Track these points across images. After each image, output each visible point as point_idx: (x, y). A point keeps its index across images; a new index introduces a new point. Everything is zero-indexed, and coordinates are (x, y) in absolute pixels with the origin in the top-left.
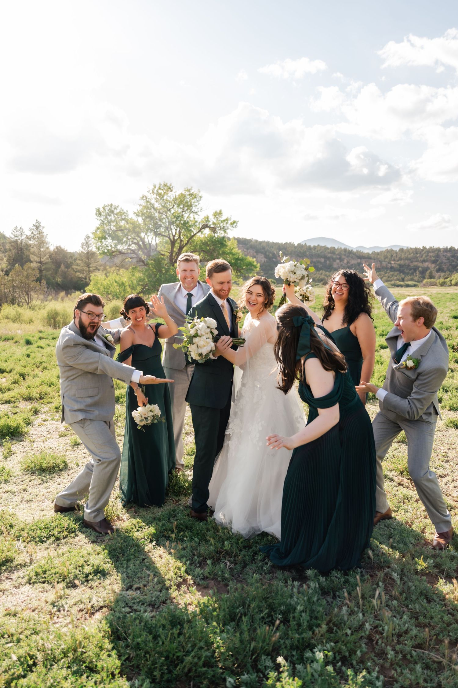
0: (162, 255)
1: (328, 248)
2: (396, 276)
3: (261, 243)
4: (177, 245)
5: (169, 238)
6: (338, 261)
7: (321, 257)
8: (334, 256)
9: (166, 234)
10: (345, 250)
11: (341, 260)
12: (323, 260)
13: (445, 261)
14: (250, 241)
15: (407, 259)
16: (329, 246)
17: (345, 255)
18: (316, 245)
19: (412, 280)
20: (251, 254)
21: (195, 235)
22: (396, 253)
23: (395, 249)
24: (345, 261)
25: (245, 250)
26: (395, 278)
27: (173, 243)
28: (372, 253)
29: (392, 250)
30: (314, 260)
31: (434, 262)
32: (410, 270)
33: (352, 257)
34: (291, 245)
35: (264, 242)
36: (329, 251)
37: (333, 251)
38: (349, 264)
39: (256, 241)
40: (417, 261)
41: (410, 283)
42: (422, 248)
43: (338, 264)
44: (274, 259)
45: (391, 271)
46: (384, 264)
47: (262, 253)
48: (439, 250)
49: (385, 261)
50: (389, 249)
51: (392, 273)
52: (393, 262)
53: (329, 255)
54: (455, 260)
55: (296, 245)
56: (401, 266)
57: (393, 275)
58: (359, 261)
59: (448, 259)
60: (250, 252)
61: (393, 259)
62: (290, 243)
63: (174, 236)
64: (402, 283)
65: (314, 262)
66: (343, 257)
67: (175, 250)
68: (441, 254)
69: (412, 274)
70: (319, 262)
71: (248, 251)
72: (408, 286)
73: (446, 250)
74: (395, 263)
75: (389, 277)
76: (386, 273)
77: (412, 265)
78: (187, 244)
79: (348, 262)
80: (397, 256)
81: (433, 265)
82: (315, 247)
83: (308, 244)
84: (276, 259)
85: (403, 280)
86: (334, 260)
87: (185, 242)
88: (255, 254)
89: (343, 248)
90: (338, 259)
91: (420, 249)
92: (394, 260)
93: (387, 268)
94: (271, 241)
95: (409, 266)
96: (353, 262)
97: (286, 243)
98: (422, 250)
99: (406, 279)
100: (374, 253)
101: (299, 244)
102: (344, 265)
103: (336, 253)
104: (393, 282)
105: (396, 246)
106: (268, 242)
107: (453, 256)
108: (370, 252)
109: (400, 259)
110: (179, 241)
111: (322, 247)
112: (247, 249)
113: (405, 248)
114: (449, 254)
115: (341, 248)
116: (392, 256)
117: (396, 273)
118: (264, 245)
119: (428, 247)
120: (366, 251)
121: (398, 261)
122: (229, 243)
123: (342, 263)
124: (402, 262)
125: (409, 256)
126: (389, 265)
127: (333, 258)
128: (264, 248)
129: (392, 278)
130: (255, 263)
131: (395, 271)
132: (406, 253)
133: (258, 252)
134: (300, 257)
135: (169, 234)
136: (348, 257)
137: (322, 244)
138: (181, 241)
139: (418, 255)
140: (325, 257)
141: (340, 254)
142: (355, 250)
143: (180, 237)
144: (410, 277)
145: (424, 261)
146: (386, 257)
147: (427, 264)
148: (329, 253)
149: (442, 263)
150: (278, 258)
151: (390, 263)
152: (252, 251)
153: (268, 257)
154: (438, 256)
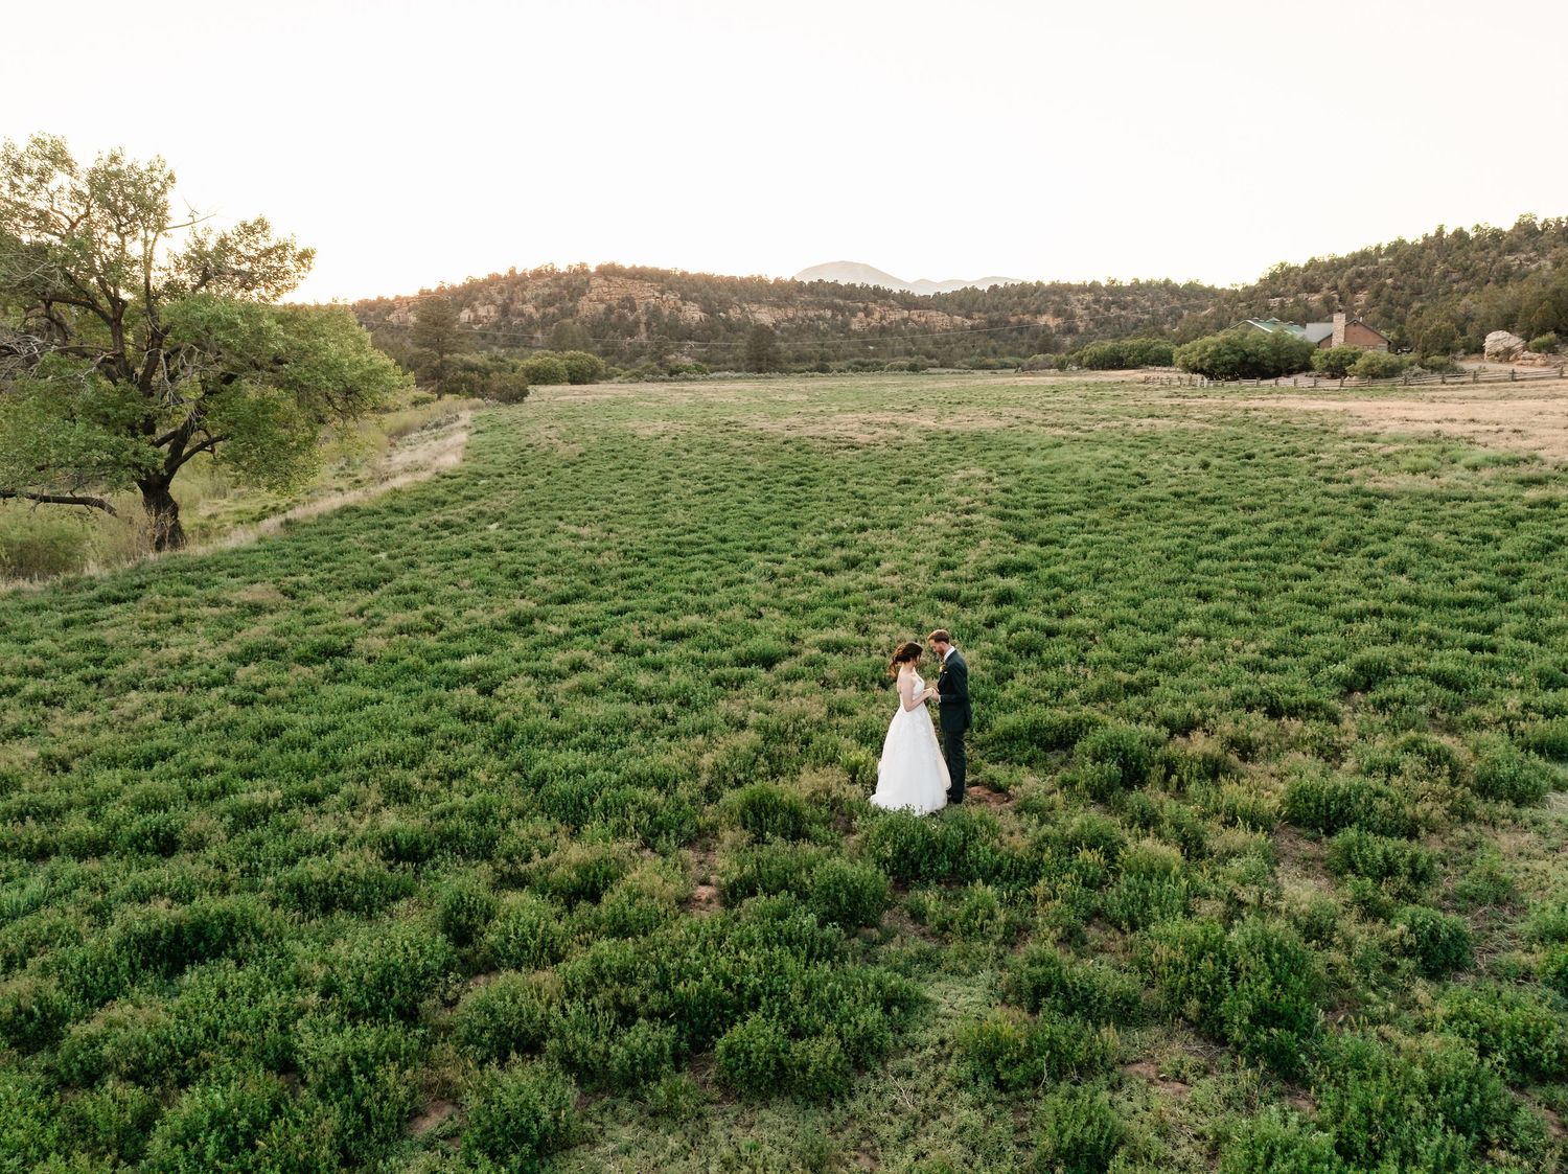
1: (840, 287)
2: (981, 346)
3: (693, 278)
6: (861, 315)
7: (828, 307)
8: (853, 306)
10: (876, 290)
11: (868, 312)
12: (829, 313)
13: (1079, 311)
14: (669, 274)
15: (1004, 307)
16: (843, 282)
17: (876, 302)
19: (1010, 354)
20: (671, 304)
22: (983, 294)
23: (980, 287)
24: (877, 316)
25: (657, 294)
28: (936, 296)
29: (974, 290)
30: (811, 314)
31: (1057, 314)
32: (1011, 331)
33: (892, 307)
34: (760, 282)
35: (699, 276)
36: (842, 292)
37: (851, 292)
38: (885, 323)
39: (684, 274)
40: (1024, 313)
41: (1008, 360)
42: (1034, 285)
44: (722, 315)
47: (695, 300)
48: (1069, 288)
49: (959, 315)
50: (969, 287)
52: (976, 315)
53: (843, 301)
54: (1102, 311)
55: (771, 281)
56: (992, 323)
58: (906, 313)
59: (1087, 308)
60: (667, 301)
61: (975, 307)
62: (759, 278)
64: (991, 361)
65: (811, 320)
66: (872, 305)
68: (1073, 298)
69: (1015, 341)
70: (819, 318)
71: (665, 297)
72: (1002, 367)
73: (1082, 289)
74: (980, 318)
79: (883, 318)
80: (984, 302)
81: (1059, 321)
82: (813, 286)
83: (798, 280)
84: (726, 312)
85: (995, 352)
86: (854, 315)
88: (680, 303)
89: (871, 286)
90: (861, 310)
91: (1030, 286)
92: (979, 311)
94: (718, 273)
95: (1008, 323)
96: (896, 316)
97: (751, 279)
98: (1036, 289)
99: (1002, 350)
100: (938, 295)
101: (777, 281)
102: (873, 323)
103: (858, 296)
104: (973, 360)
106: (709, 281)
107: (1097, 301)
108: (930, 294)
109: (993, 308)
111: (827, 284)
112: (662, 292)
113: (1001, 285)
114: (1088, 297)
115: (868, 286)
116: (974, 302)
118: (701, 282)
119: (1047, 283)
120: (920, 292)
121: (987, 312)
123: (869, 319)
124: (995, 315)
125: (1009, 301)
126: (969, 323)
127: (849, 310)
128: (699, 290)
132: (1003, 295)
133: (684, 299)
134: (779, 307)
136: (882, 304)
137: (829, 279)
139: (1027, 299)
140: (834, 307)
142: (896, 291)
144: (1009, 347)
145: (1039, 312)
146: (961, 304)
147: (1045, 318)
148: (841, 298)
149: (1071, 316)
150: (731, 311)
151: (969, 317)
152: (672, 297)
153: (708, 309)
154: (1066, 301)
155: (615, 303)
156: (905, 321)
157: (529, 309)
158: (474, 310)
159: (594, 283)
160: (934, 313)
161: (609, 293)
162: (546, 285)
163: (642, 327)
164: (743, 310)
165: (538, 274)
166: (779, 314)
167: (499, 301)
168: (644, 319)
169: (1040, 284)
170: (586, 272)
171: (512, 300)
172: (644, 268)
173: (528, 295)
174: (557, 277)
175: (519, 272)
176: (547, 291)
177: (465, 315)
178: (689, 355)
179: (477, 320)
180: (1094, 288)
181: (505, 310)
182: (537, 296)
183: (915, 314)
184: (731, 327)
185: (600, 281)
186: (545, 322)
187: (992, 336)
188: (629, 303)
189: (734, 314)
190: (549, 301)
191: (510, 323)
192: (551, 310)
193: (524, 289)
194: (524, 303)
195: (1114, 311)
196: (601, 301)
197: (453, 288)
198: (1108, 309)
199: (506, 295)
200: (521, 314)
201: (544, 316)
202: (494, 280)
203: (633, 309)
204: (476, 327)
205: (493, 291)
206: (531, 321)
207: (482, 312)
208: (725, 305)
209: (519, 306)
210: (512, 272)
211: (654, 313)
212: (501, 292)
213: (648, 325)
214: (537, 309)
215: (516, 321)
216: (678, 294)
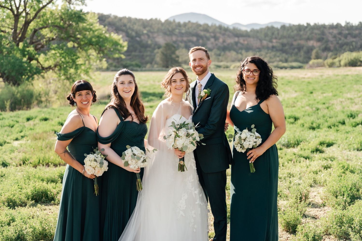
0: (2, 31)
1: (200, 25)
2: (279, 57)
3: (121, 19)
4: (22, 20)
5: (12, 10)
6: (212, 40)
7: (193, 35)
8: (208, 35)
9: (8, 5)
10: (220, 27)
11: (216, 38)
13: (331, 38)
14: (108, 16)
15: (289, 37)
16: (202, 22)
17: (220, 33)
18: (187, 21)
19: (296, 61)
21: (44, 7)
22: (277, 29)
23: (276, 26)
24: (221, 40)
26: (278, 59)
27: (17, 17)
28: (251, 31)
29: (273, 27)
30: (185, 39)
31: (319, 40)
32: (294, 49)
33: (229, 36)
34: (157, 21)
35: (124, 18)
36: (201, 28)
37: (206, 28)
38: (225, 44)
39: (116, 17)
40: (301, 40)
41: (295, 64)
42: (305, 25)
43: (212, 43)
44: (138, 39)
45: (272, 50)
46: (265, 43)
47: (123, 31)
48: (324, 26)
49: (265, 40)
50: (270, 25)
51: (273, 53)
52: (274, 41)
53: (202, 33)
54: (343, 38)
55: (163, 21)
56: (283, 45)
57: (275, 56)
58: (236, 39)
59: (335, 37)
61: (274, 36)
62: (156, 19)
63: (18, 9)
64: (285, 65)
65: (185, 42)
66: (218, 35)
67: (20, 25)
68: (326, 31)
69: (296, 54)
72: (292, 68)
73: (332, 27)
74: (277, 42)
75: (271, 58)
76: (267, 53)
77: (295, 43)
78: (34, 18)
79: (224, 41)
80: (278, 34)
81: (319, 44)
82: (185, 24)
83: (177, 21)
84: (140, 37)
85: (286, 61)
86: (208, 39)
87: (32, 15)
88: (115, 32)
89: (217, 24)
90: (213, 37)
91: (303, 26)
92: (276, 38)
93: (268, 48)
95: (292, 45)
96: (230, 41)
97: (151, 20)
98: (306, 27)
99: (290, 59)
100: (252, 31)
101: (167, 21)
102: (219, 44)
103: (211, 30)
105: (276, 23)
106: (130, 19)
107: (340, 34)
108: (249, 30)
109: (283, 37)
110: (24, 14)
111: (193, 24)
113: (287, 25)
114: (335, 32)
115: (215, 25)
116: (273, 34)
117: (278, 54)
118: (125, 21)
119: (312, 24)
120: (244, 29)
121: (280, 39)
122: (88, 17)
123: (217, 42)
124: (285, 41)
125: (292, 34)
126: (270, 45)
127: (206, 37)
128: (125, 25)
129: (274, 60)
130: (121, 42)
131: (277, 50)
132: (288, 30)
133: (117, 29)
134: (168, 35)
135: (11, 6)
136: (224, 35)
137: (194, 21)
138: (27, 14)
139: (302, 33)
140: (197, 36)
141: (214, 32)
142: (231, 28)
143: (25, 10)
144: (294, 58)
145: (308, 39)
146: (266, 35)
147: (311, 42)
148: (201, 30)
149: (327, 41)
150: (143, 37)
151: (271, 41)
153: (130, 36)
154: (323, 33)
156: (236, 43)
160: (251, 39)
164: (149, 36)
169: (308, 24)
180: (338, 26)
183: (241, 40)
187: (283, 51)
189: (145, 38)
195: (350, 39)
198: (346, 37)
208: (138, 34)
216: (114, 28)
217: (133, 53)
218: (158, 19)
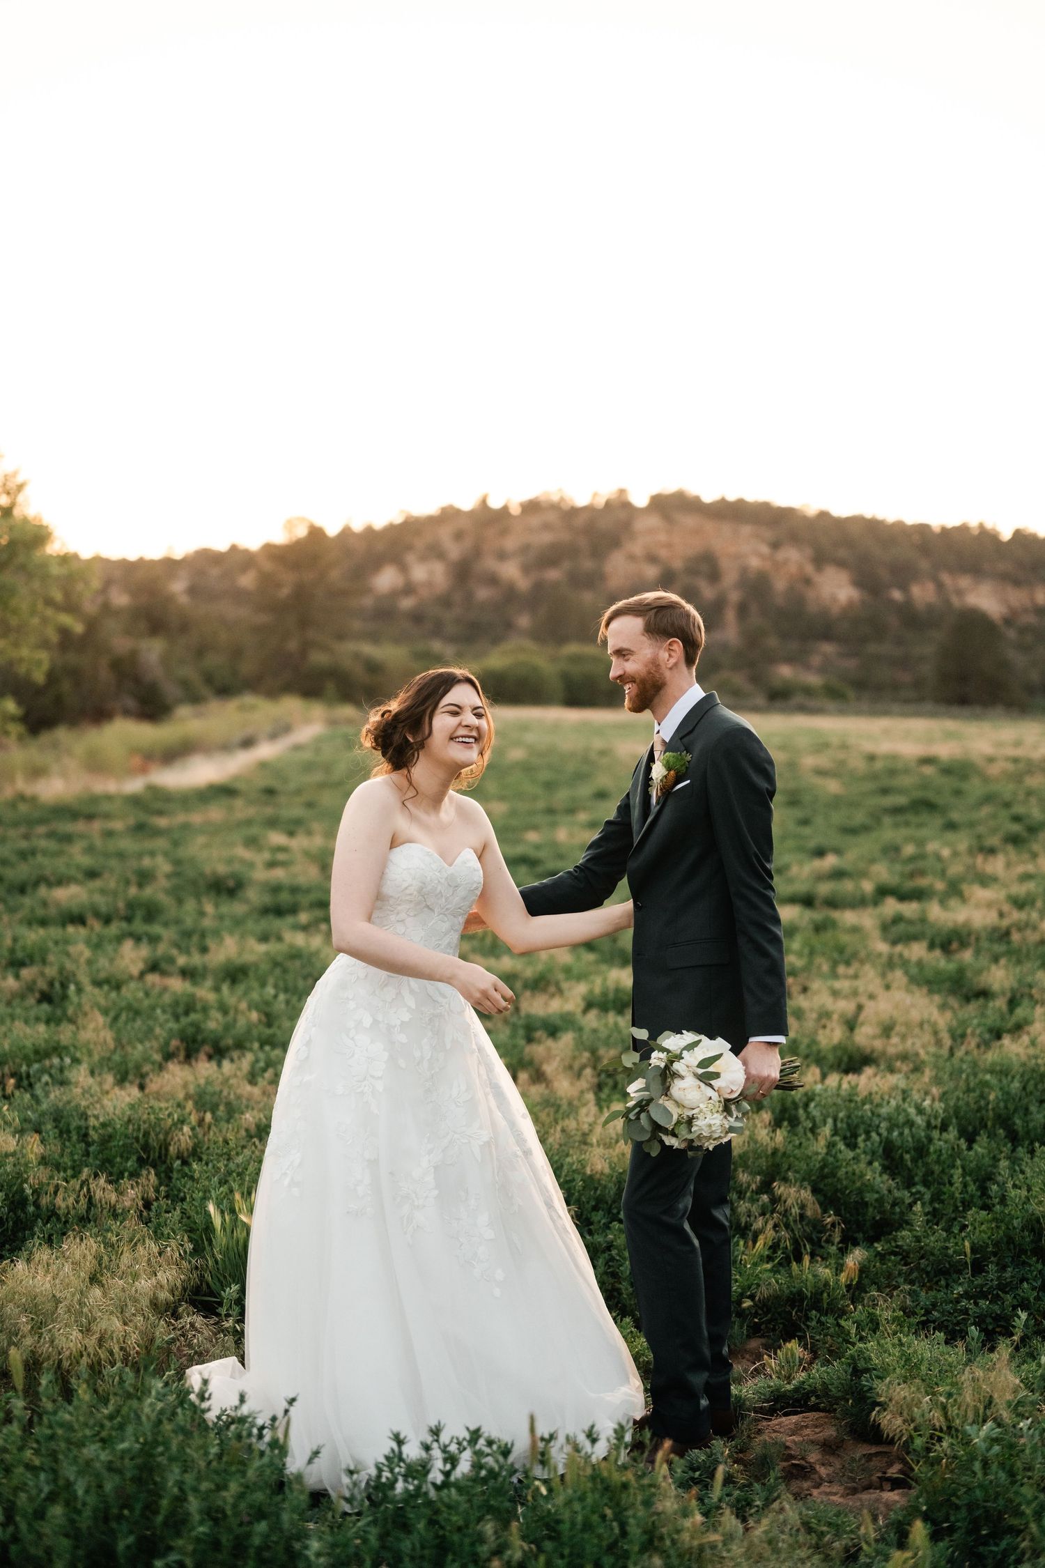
20: (793, 569)
25: (765, 549)
34: (987, 537)
39: (824, 515)
44: (897, 595)
47: (841, 564)
55: (1006, 535)
60: (786, 562)
71: (781, 555)
84: (904, 588)
88: (809, 569)
97: (964, 529)
101: (1018, 533)
106: (873, 527)
112: (775, 546)
133: (820, 560)
134: (1017, 583)
150: (915, 588)
152: (794, 558)
153: (866, 580)
155: (678, 564)
157: (511, 571)
158: (404, 568)
159: (641, 524)
161: (669, 546)
162: (547, 527)
163: (730, 616)
164: (940, 586)
165: (531, 507)
166: (1017, 597)
167: (455, 551)
168: (734, 597)
170: (627, 506)
171: (477, 553)
172: (741, 502)
173: (510, 543)
174: (572, 513)
175: (495, 503)
176: (546, 538)
177: (386, 579)
178: (822, 670)
179: (409, 589)
181: (463, 572)
182: (525, 549)
184: (913, 619)
185: (654, 521)
186: (537, 596)
188: (706, 565)
189: (922, 594)
190: (550, 557)
191: (469, 597)
192: (553, 575)
193: (504, 532)
194: (502, 556)
196: (652, 559)
197: (369, 532)
199: (468, 543)
200: (493, 580)
201: (538, 587)
202: (449, 514)
203: (714, 575)
204: (407, 603)
205: (445, 534)
206: (510, 595)
207: (419, 573)
208: (904, 574)
209: (489, 563)
210: (484, 502)
211: (756, 587)
212: (459, 536)
213: (742, 610)
214: (526, 569)
215: (483, 594)
216: (809, 552)
217: (872, 648)
218: (989, 525)
